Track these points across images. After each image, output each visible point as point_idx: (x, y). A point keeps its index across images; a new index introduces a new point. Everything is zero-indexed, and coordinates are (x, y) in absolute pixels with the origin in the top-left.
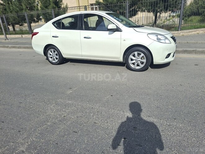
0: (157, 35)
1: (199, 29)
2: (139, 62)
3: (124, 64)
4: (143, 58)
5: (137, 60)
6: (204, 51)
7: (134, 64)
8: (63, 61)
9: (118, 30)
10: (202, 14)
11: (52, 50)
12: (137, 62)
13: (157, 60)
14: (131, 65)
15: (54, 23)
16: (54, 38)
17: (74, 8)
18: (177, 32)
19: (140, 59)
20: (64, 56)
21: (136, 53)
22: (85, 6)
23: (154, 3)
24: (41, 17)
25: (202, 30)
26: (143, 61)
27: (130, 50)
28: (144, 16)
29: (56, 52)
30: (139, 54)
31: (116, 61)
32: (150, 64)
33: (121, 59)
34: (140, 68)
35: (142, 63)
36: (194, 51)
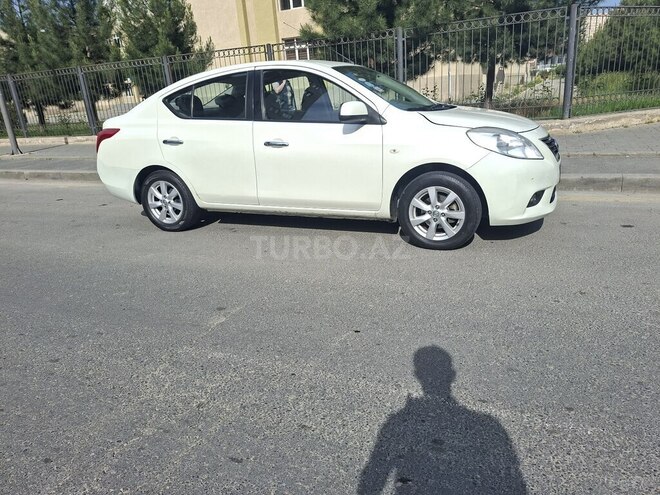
0: (497, 132)
1: (628, 114)
2: (443, 219)
3: (395, 224)
4: (454, 207)
5: (434, 211)
6: (647, 181)
7: (425, 225)
8: (197, 217)
9: (372, 118)
10: (636, 66)
11: (163, 184)
12: (435, 220)
13: (502, 211)
14: (416, 228)
15: (169, 101)
16: (168, 146)
17: (231, 52)
18: (558, 122)
19: (445, 211)
20: (202, 203)
21: (432, 191)
22: (269, 45)
23: (485, 35)
24: (129, 81)
25: (636, 117)
26: (457, 217)
27: (413, 182)
28: (453, 73)
29: (175, 192)
30: (441, 195)
31: (368, 215)
32: (479, 226)
33: (384, 211)
34: (446, 238)
35: (453, 222)
36: (616, 180)
